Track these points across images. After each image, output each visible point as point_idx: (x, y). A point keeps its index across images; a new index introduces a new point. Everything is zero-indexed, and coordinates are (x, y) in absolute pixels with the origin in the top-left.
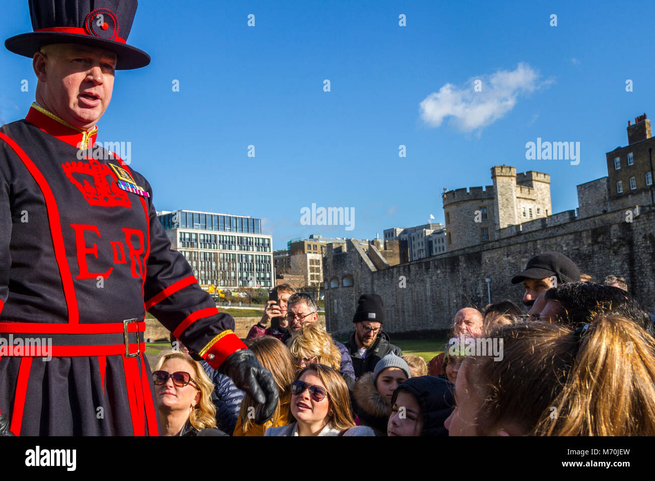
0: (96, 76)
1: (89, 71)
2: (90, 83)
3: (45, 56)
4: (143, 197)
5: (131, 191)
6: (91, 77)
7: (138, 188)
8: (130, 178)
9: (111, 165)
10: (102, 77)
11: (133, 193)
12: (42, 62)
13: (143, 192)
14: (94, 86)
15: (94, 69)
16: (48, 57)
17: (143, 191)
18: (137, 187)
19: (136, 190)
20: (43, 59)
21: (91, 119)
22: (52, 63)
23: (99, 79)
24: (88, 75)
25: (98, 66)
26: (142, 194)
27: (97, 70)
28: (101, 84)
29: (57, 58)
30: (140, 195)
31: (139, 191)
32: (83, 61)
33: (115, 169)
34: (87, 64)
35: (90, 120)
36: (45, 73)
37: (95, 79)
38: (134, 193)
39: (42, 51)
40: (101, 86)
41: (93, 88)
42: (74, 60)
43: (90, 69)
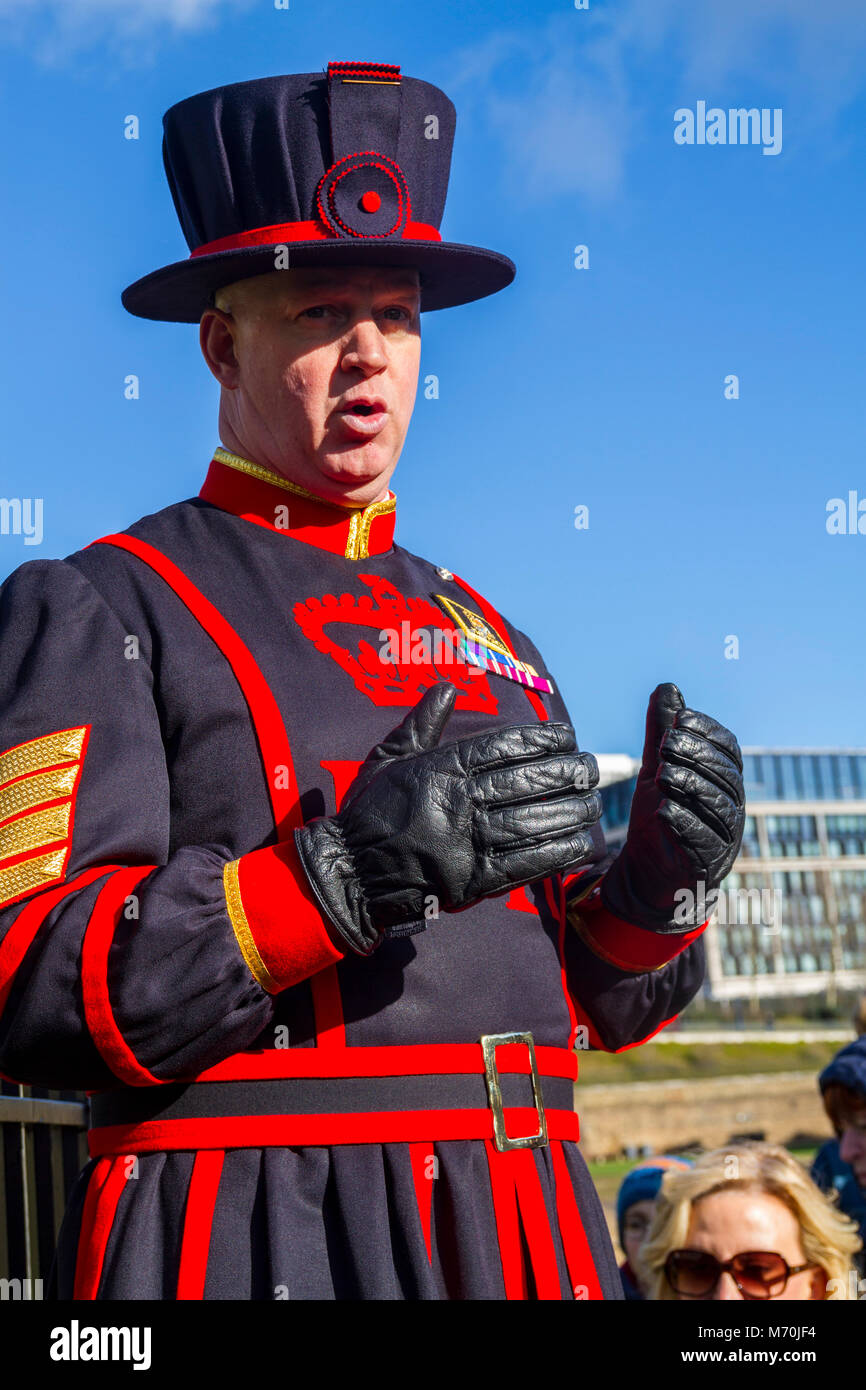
0: (367, 351)
1: (346, 339)
2: (352, 372)
3: (229, 317)
4: (534, 690)
5: (498, 671)
6: (353, 357)
7: (519, 666)
8: (497, 639)
9: (445, 600)
10: (383, 350)
11: (504, 677)
12: (223, 334)
13: (533, 677)
14: (365, 377)
15: (357, 330)
16: (236, 317)
17: (536, 675)
18: (516, 662)
19: (513, 670)
20: (224, 328)
21: (372, 473)
22: (246, 332)
23: (374, 357)
24: (344, 352)
25: (368, 320)
26: (531, 683)
27: (368, 329)
28: (381, 370)
29: (259, 318)
30: (525, 685)
31: (523, 674)
32: (326, 314)
33: (452, 610)
34: (337, 320)
35: (368, 476)
36: (233, 363)
37: (364, 359)
38: (507, 679)
39: (220, 304)
40: (385, 374)
41: (365, 384)
42: (301, 315)
43: (345, 332)
